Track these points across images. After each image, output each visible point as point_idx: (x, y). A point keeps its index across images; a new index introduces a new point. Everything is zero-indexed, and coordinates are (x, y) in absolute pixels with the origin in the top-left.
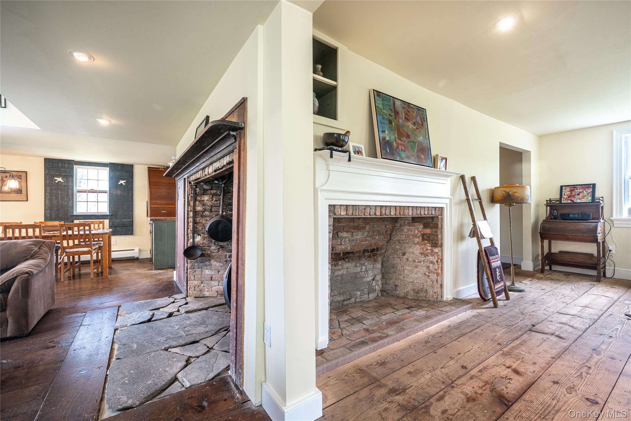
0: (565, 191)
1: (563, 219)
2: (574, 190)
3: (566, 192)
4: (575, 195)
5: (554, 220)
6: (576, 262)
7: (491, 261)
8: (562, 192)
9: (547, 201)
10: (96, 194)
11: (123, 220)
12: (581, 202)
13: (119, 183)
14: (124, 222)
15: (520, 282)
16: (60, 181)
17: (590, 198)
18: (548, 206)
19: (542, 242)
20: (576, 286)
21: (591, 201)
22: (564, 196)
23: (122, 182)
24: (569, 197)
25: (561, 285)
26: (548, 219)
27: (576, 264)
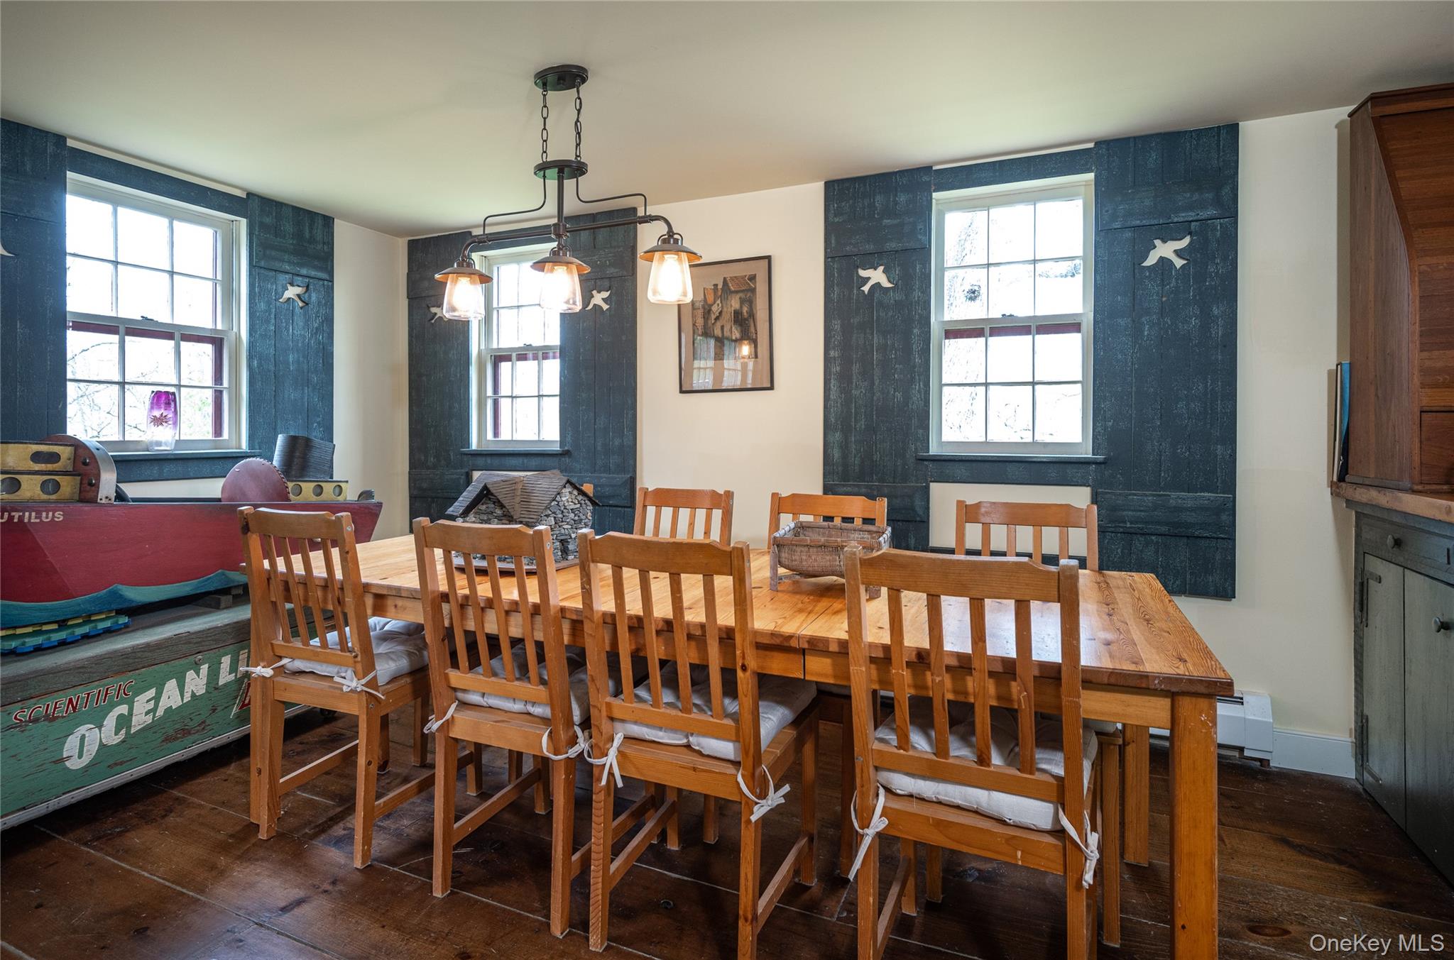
10: (1026, 340)
11: (1174, 494)
13: (1151, 260)
14: (1178, 509)
16: (877, 285)
23: (1165, 250)
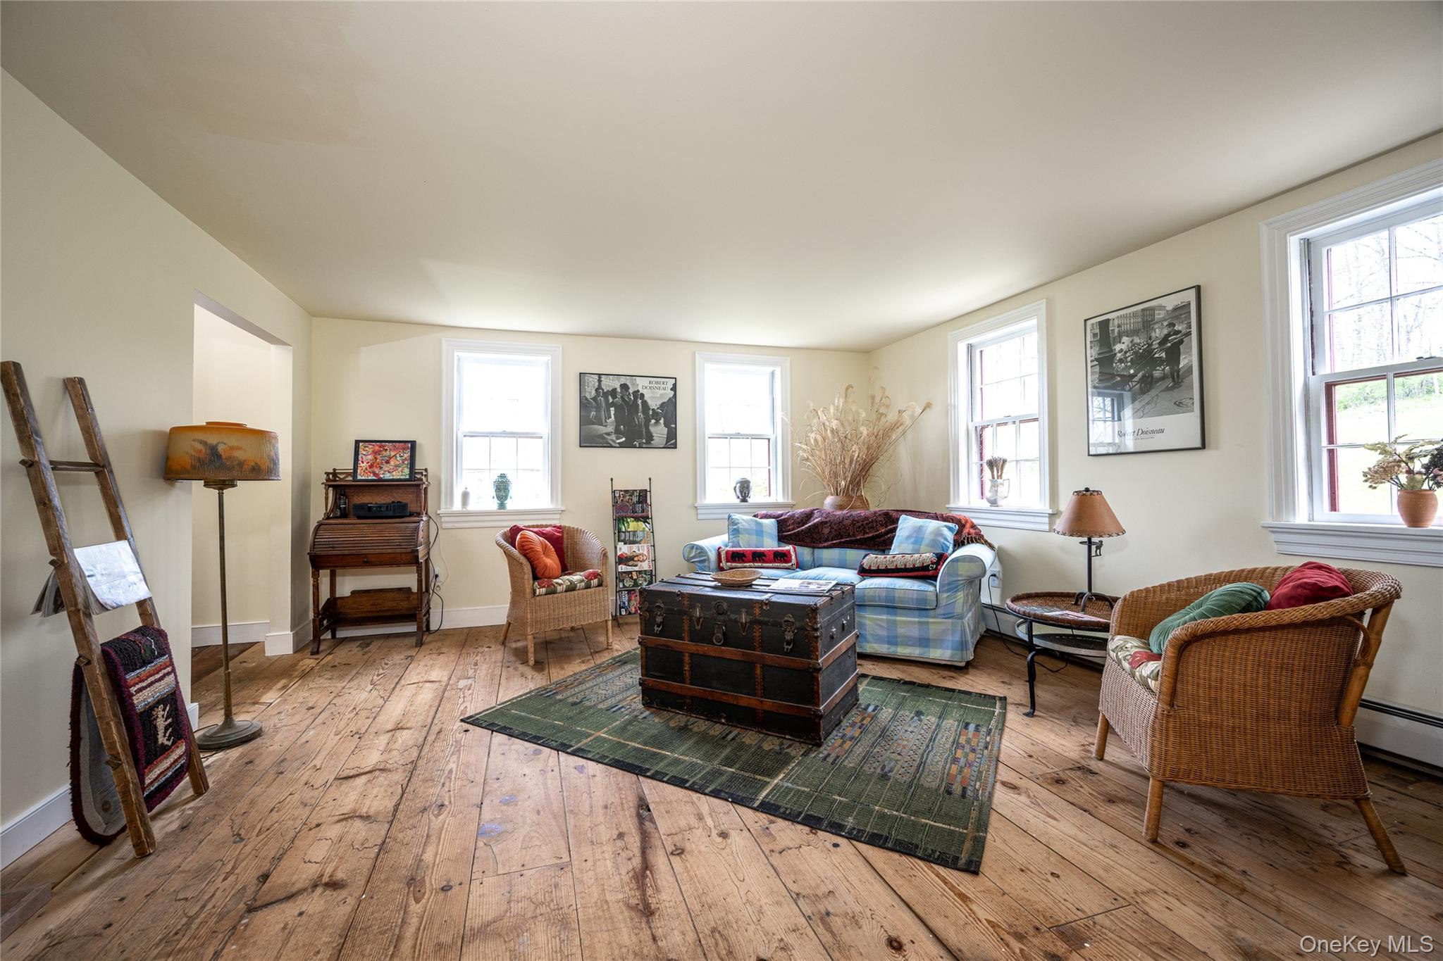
0: (364, 453)
1: (359, 518)
2: (381, 451)
3: (366, 456)
4: (382, 463)
5: (340, 521)
6: (383, 611)
7: (133, 690)
8: (358, 454)
9: (328, 474)
12: (391, 478)
15: (254, 704)
17: (407, 471)
18: (330, 486)
19: (316, 576)
20: (381, 671)
21: (408, 477)
22: (362, 465)
24: (371, 466)
25: (352, 679)
26: (328, 518)
27: (381, 614)
